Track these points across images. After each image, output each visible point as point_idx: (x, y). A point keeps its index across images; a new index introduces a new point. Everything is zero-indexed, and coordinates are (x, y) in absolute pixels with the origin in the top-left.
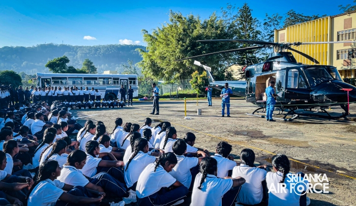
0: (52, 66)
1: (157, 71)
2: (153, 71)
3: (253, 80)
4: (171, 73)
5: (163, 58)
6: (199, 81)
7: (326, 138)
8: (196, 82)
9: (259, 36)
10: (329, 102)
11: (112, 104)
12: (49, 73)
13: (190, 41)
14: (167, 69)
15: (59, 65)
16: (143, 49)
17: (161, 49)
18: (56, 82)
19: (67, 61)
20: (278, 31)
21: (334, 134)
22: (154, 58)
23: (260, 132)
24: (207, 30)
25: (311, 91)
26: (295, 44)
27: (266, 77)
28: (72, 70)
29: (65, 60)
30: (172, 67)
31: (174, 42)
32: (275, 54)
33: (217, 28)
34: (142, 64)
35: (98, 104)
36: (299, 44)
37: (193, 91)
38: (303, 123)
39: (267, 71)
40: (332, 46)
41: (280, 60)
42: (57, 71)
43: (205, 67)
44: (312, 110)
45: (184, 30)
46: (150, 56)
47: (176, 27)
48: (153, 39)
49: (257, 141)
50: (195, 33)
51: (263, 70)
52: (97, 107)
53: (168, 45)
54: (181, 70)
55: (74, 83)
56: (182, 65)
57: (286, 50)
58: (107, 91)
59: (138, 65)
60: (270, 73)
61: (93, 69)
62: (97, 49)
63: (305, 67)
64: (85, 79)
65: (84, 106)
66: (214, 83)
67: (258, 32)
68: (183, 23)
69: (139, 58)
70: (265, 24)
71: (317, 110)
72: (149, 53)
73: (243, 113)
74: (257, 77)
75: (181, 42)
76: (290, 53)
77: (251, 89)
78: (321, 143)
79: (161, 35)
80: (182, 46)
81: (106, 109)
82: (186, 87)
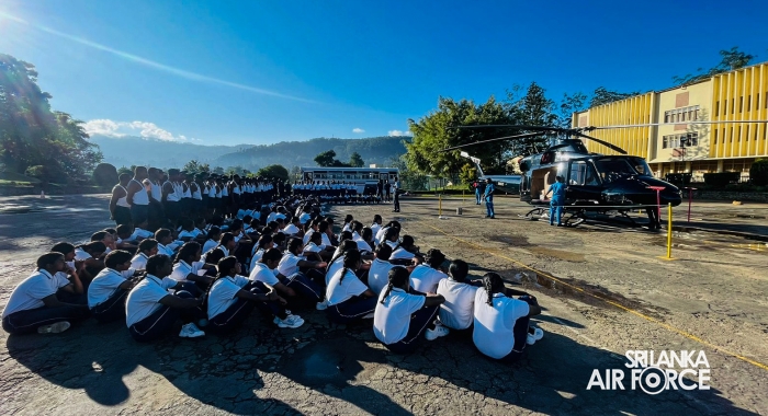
0: (320, 160)
1: (423, 164)
2: (419, 164)
3: (529, 174)
4: (440, 166)
5: (429, 149)
6: (471, 175)
7: (615, 252)
8: (467, 176)
9: (554, 121)
10: (629, 204)
11: (368, 200)
12: (317, 167)
13: (461, 129)
14: (433, 162)
15: (326, 159)
16: (408, 140)
17: (427, 139)
18: (318, 177)
19: (334, 155)
20: (577, 114)
21: (629, 247)
22: (419, 150)
23: (524, 239)
24: (482, 116)
25: (604, 189)
26: (587, 129)
27: (546, 170)
28: (338, 164)
29: (332, 154)
30: (439, 159)
31: (442, 131)
32: (559, 142)
33: (495, 113)
34: (407, 157)
35: (355, 199)
36: (592, 129)
37: (463, 187)
38: (591, 230)
39: (546, 163)
40: (655, 129)
41: (566, 149)
42: (324, 165)
43: (473, 159)
44: (608, 213)
45: (455, 117)
46: (415, 148)
47: (445, 115)
48: (419, 129)
49: (514, 249)
50: (467, 119)
51: (542, 163)
52: (354, 202)
53: (435, 135)
54: (450, 163)
55: (334, 177)
56: (450, 157)
57: (573, 137)
58: (367, 186)
59: (403, 158)
60: (550, 165)
61: (360, 163)
62: (366, 142)
63: (598, 158)
64: (345, 172)
65: (341, 200)
66: (484, 178)
67: (553, 117)
68: (454, 109)
69: (404, 150)
70: (563, 106)
71: (613, 214)
72: (415, 145)
73: (516, 215)
74: (534, 172)
75: (450, 131)
76: (580, 141)
77: (526, 185)
78: (603, 257)
79: (427, 123)
80: (451, 135)
81: (362, 204)
82: (456, 182)
